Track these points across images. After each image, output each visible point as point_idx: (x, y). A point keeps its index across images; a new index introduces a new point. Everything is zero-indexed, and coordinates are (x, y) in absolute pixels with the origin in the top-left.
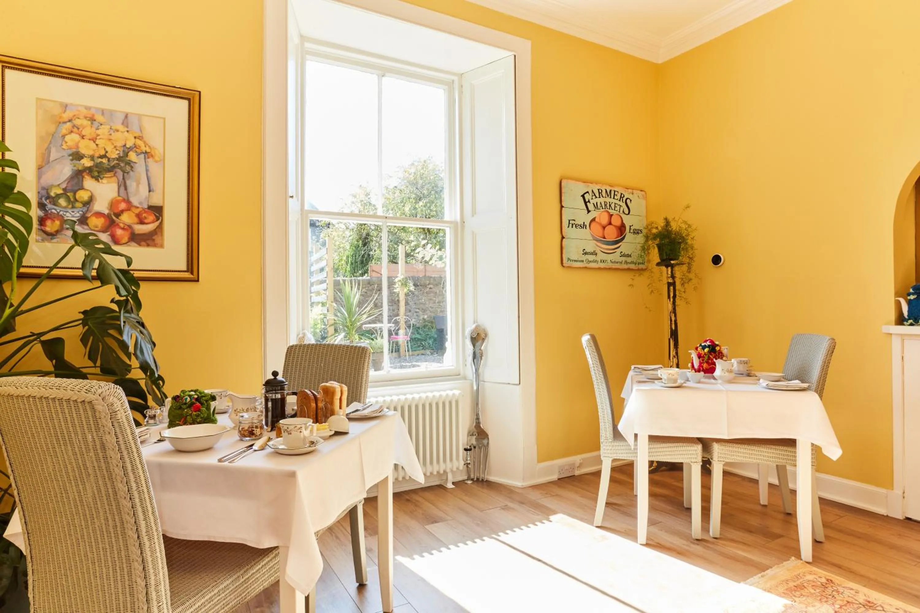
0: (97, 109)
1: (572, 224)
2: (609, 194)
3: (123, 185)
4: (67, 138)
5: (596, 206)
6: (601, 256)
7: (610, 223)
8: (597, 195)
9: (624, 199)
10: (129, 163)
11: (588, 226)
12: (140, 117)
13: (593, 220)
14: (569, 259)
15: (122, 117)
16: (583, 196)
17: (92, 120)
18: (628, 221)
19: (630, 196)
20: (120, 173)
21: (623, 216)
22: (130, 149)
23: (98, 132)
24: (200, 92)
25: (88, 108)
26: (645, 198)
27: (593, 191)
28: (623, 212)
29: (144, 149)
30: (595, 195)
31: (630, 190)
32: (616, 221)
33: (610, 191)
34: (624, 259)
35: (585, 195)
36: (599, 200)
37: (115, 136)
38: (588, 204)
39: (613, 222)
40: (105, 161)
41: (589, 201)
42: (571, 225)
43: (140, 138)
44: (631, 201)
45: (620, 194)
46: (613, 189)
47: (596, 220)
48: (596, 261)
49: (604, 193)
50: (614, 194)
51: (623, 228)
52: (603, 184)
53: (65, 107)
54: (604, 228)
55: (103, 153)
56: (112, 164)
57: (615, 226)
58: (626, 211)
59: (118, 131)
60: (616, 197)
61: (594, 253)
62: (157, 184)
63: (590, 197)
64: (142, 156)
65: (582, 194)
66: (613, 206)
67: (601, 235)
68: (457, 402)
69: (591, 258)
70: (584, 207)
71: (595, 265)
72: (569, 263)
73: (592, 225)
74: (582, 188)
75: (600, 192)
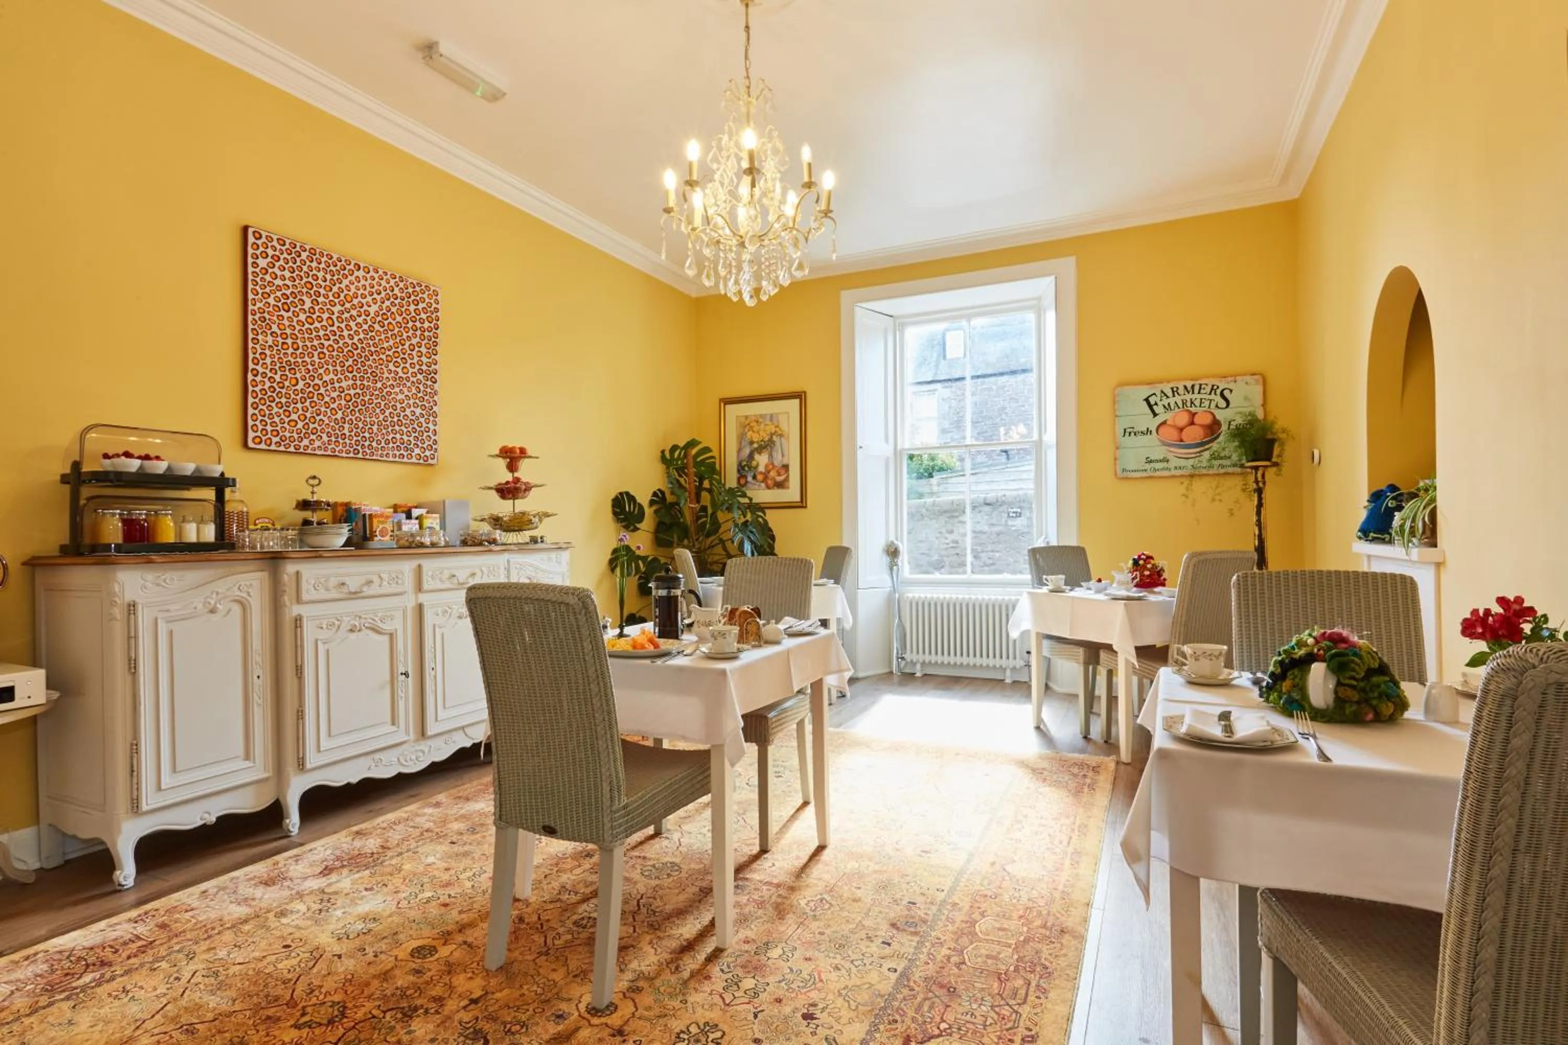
0: (760, 415)
1: (1130, 432)
2: (1190, 390)
3: (771, 456)
4: (748, 435)
5: (1167, 408)
6: (1174, 462)
7: (1192, 423)
9: (1218, 391)
10: (774, 443)
11: (1154, 432)
12: (777, 414)
13: (1164, 423)
14: (1124, 470)
15: (770, 416)
16: (1147, 400)
17: (758, 421)
18: (1224, 416)
19: (1231, 385)
20: (769, 449)
21: (1217, 411)
22: (774, 434)
23: (761, 428)
24: (805, 393)
25: (757, 416)
26: (1262, 380)
27: (1162, 392)
28: (1217, 406)
29: (779, 433)
30: (1165, 395)
31: (1229, 379)
32: (1203, 419)
33: (1193, 386)
34: (1216, 462)
35: (1150, 399)
36: (1172, 401)
37: (767, 428)
38: (1155, 407)
39: (1198, 420)
40: (763, 443)
41: (1156, 404)
42: (1127, 434)
43: (777, 426)
44: (1231, 391)
45: (1210, 387)
46: (1198, 382)
47: (1168, 422)
48: (1168, 469)
49: (1181, 391)
50: (1200, 388)
51: (1216, 427)
52: (1179, 380)
53: (747, 418)
54: (1181, 430)
55: (762, 439)
56: (766, 444)
57: (1202, 426)
58: (1223, 404)
59: (768, 425)
60: (1202, 391)
61: (1164, 460)
62: (786, 452)
63: (1158, 400)
64: (779, 437)
65: (1145, 397)
66: (1197, 403)
67: (1176, 438)
69: (1159, 465)
70: (1149, 411)
71: (1166, 473)
72: (1125, 474)
73: (1161, 430)
74: (1145, 391)
75: (1174, 391)
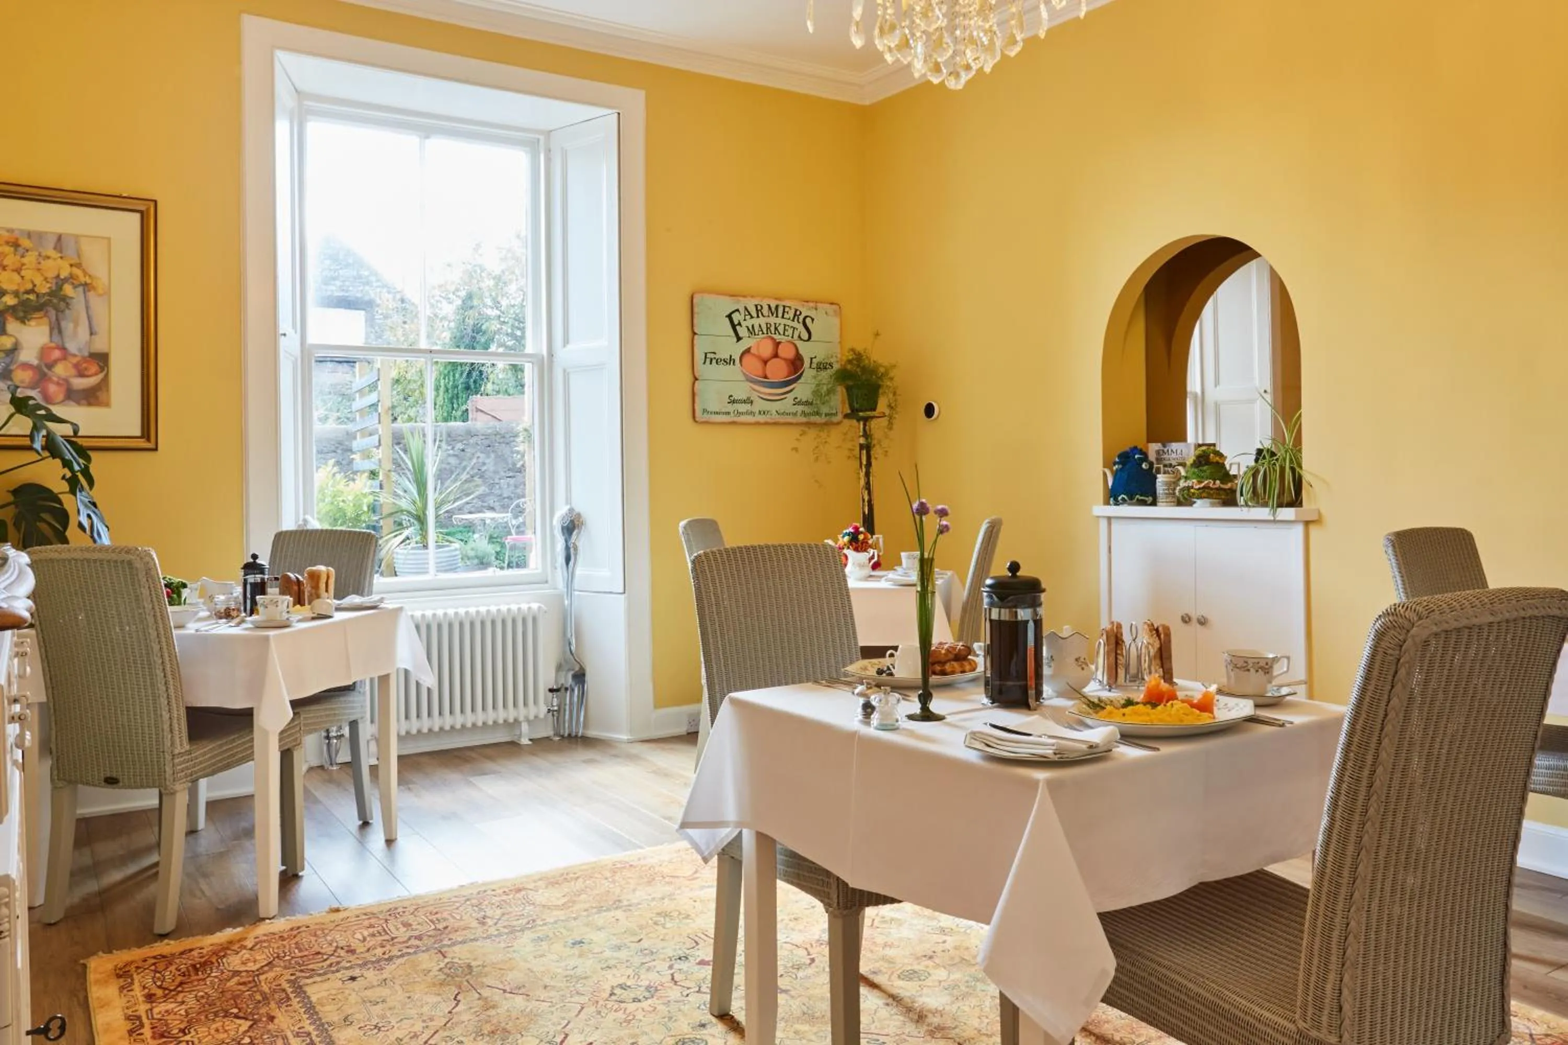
0: (22, 231)
1: (711, 359)
2: (773, 311)
3: (57, 329)
5: (751, 331)
6: (759, 405)
7: (776, 355)
8: (754, 314)
9: (801, 318)
10: (65, 299)
11: (737, 361)
12: (77, 238)
13: (748, 351)
14: (705, 411)
15: (53, 239)
16: (729, 316)
17: (16, 245)
18: (806, 350)
19: (812, 313)
20: (52, 313)
21: (799, 344)
22: (65, 280)
23: (25, 260)
24: (155, 202)
25: (11, 231)
26: (839, 312)
27: (746, 309)
28: (799, 337)
29: (83, 279)
30: (750, 314)
31: (812, 304)
32: (786, 352)
33: (777, 307)
34: (800, 408)
35: (733, 316)
36: (756, 322)
37: (46, 264)
38: (738, 328)
39: (781, 352)
40: (32, 297)
41: (739, 324)
42: (708, 361)
43: (79, 266)
44: (813, 320)
45: (793, 311)
46: (781, 303)
47: (752, 351)
48: (752, 413)
49: (765, 311)
50: (784, 312)
51: (798, 363)
52: (763, 296)
54: (765, 362)
55: (30, 286)
56: (42, 300)
57: (785, 359)
58: (805, 335)
59: (48, 258)
60: (786, 316)
61: (749, 401)
62: (101, 324)
63: (741, 318)
64: (81, 289)
65: (728, 313)
66: (781, 329)
67: (760, 373)
68: (535, 619)
69: (743, 408)
70: (732, 333)
71: (749, 419)
72: (706, 417)
73: (745, 360)
74: (728, 305)
75: (759, 310)
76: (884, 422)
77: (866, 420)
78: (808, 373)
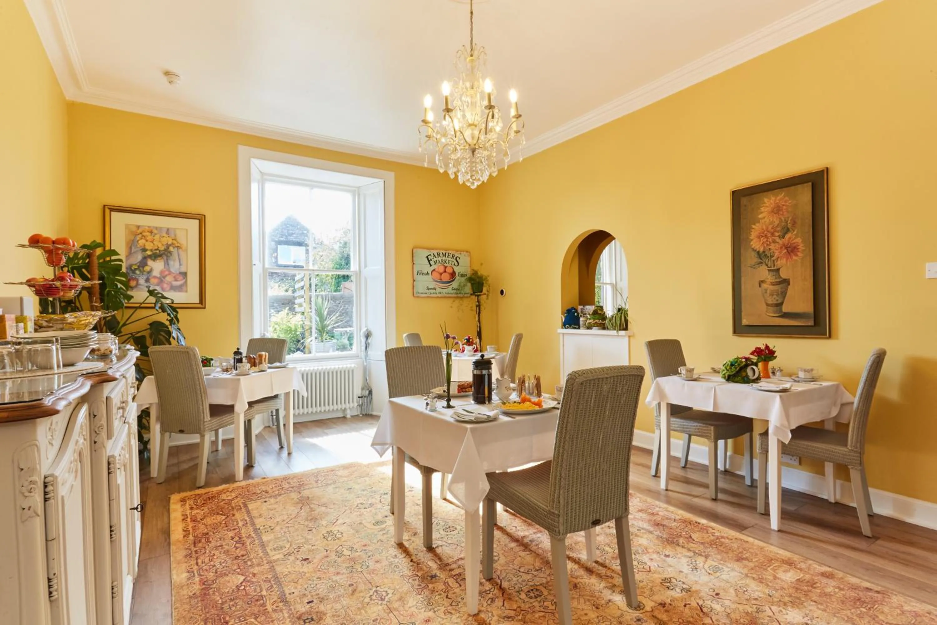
0: (154, 227)
1: (420, 273)
2: (444, 255)
3: (167, 264)
4: (140, 242)
5: (436, 262)
6: (438, 290)
7: (445, 272)
8: (437, 256)
9: (455, 258)
10: (170, 252)
11: (430, 274)
12: (175, 229)
13: (434, 270)
14: (417, 293)
15: (166, 230)
16: (427, 257)
17: (151, 232)
18: (457, 270)
19: (459, 256)
20: (165, 257)
21: (454, 267)
22: (170, 245)
23: (154, 238)
24: (205, 216)
25: (149, 227)
26: (470, 256)
27: (433, 254)
28: (454, 265)
29: (177, 245)
30: (435, 256)
31: (459, 252)
32: (449, 270)
34: (455, 291)
35: (429, 257)
36: (437, 259)
37: (163, 239)
38: (430, 262)
39: (447, 270)
40: (158, 251)
41: (431, 260)
43: (175, 240)
44: (459, 258)
45: (452, 255)
46: (447, 252)
47: (436, 270)
48: (436, 293)
49: (441, 255)
50: (448, 255)
51: (454, 274)
52: (440, 249)
53: (138, 227)
54: (441, 274)
55: (157, 248)
56: (161, 253)
57: (449, 273)
58: (456, 264)
59: (164, 237)
60: (449, 257)
61: (435, 289)
62: (184, 262)
63: (432, 258)
64: (176, 248)
66: (447, 262)
67: (439, 278)
68: (353, 371)
69: (432, 291)
70: (428, 263)
71: (435, 295)
72: (418, 295)
73: (433, 273)
74: (426, 253)
75: (438, 254)
76: (485, 297)
77: (478, 296)
78: (457, 278)
